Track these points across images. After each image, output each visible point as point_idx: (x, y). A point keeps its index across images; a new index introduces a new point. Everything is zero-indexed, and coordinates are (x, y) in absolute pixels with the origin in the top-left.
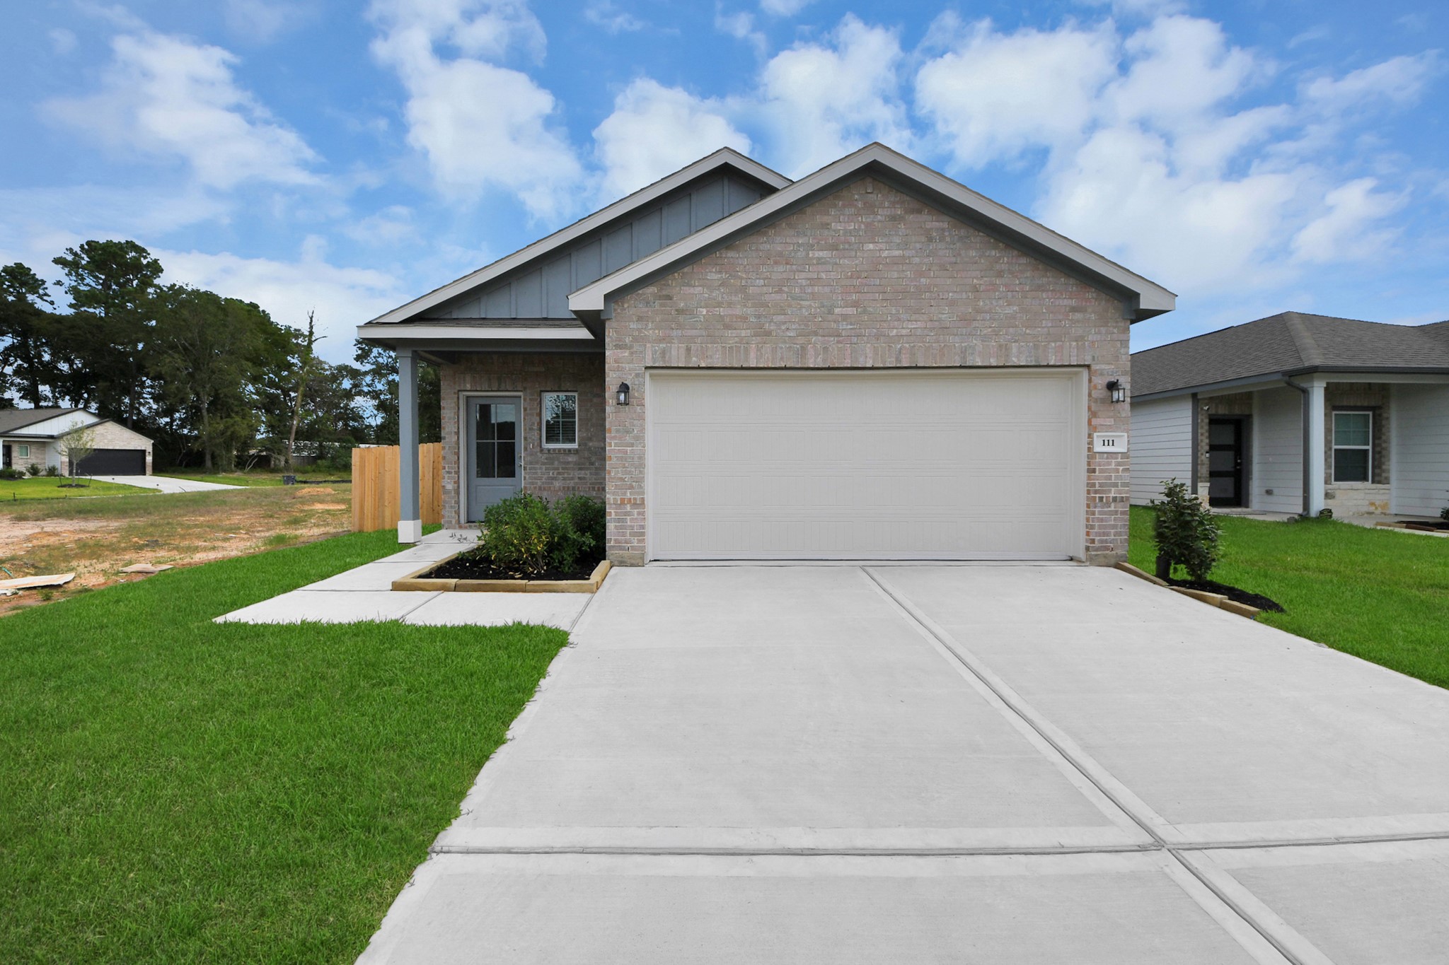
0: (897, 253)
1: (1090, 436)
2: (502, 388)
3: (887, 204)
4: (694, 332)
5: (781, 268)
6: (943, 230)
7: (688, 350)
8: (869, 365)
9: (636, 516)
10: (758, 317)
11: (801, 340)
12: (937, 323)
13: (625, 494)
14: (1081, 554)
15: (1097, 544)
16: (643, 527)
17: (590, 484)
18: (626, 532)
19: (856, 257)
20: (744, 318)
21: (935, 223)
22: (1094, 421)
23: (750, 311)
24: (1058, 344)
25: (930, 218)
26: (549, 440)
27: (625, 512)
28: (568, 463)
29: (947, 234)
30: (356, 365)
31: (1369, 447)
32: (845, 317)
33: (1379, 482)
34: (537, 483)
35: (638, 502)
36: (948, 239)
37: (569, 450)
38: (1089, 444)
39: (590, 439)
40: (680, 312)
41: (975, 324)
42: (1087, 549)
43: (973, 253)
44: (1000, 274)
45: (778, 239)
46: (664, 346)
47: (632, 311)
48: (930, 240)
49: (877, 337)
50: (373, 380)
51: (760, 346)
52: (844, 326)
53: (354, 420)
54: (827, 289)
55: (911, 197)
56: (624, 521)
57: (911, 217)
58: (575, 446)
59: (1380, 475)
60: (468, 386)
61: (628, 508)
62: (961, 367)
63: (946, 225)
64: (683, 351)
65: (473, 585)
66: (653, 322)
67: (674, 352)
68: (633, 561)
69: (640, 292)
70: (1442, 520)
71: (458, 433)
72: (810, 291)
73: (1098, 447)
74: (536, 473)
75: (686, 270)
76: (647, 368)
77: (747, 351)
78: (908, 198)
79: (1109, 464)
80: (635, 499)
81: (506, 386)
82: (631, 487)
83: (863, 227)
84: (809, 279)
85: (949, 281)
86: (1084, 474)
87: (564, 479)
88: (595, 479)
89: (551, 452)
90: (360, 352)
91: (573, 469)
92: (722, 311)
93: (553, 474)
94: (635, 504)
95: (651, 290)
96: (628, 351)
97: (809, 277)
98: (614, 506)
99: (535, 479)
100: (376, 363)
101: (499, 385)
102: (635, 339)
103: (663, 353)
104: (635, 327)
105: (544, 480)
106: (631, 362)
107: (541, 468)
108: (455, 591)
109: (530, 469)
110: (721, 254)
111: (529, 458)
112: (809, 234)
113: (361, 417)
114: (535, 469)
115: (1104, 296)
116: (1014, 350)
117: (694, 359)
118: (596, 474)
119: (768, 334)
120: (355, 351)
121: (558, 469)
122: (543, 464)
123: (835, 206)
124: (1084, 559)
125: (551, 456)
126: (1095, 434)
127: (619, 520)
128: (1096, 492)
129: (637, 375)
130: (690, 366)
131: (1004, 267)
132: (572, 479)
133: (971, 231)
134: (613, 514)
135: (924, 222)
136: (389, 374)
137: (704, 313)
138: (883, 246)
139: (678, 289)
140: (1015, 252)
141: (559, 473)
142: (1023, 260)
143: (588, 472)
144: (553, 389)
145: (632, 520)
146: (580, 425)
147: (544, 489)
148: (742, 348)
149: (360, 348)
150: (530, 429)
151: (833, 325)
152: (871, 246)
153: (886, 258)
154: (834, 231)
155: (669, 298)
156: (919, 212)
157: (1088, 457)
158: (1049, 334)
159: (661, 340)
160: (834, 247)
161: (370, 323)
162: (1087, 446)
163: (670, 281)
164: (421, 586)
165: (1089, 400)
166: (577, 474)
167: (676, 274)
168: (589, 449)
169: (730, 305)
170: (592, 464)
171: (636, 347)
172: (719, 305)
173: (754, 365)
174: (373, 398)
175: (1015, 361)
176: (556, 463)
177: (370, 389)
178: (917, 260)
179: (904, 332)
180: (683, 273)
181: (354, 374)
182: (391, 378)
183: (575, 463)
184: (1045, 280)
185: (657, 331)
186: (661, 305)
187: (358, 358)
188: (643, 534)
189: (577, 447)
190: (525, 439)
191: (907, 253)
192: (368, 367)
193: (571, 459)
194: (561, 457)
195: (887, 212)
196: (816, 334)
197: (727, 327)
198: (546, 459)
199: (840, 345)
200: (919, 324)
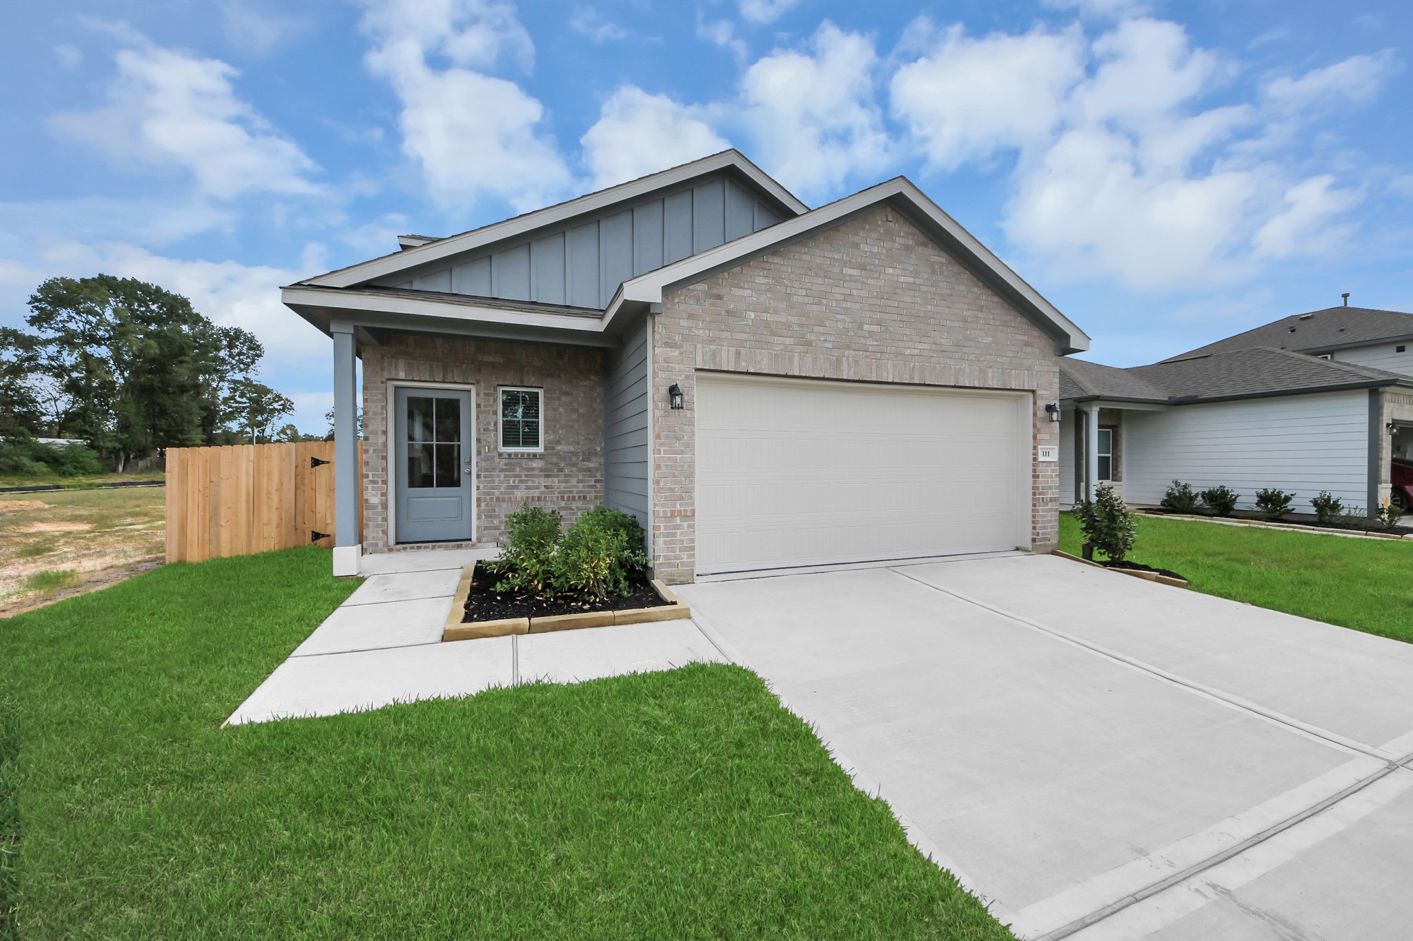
0: (910, 280)
1: (1035, 448)
2: (449, 378)
3: (902, 234)
4: (743, 336)
5: (820, 281)
6: (942, 264)
7: (738, 354)
8: (890, 380)
9: (686, 529)
10: (801, 325)
11: (836, 353)
12: (938, 346)
13: (675, 505)
14: (1029, 545)
15: (1040, 536)
16: (693, 541)
17: (559, 493)
18: (676, 547)
19: (879, 278)
20: (788, 326)
21: (938, 258)
22: (1039, 436)
23: (794, 319)
24: (1017, 371)
25: (932, 252)
26: (506, 443)
27: (675, 525)
28: (533, 469)
29: (945, 268)
30: (33, 331)
31: (1110, 455)
32: (871, 334)
33: (1116, 480)
34: (493, 494)
35: (688, 514)
36: (946, 273)
37: (535, 455)
38: (1034, 454)
39: (558, 442)
40: (729, 313)
41: (965, 350)
42: (1034, 540)
43: (963, 288)
44: (980, 309)
45: (818, 252)
46: (715, 347)
47: (683, 307)
48: (934, 272)
49: (897, 354)
50: (59, 352)
51: (802, 355)
52: (870, 342)
53: (21, 403)
54: (858, 306)
55: (919, 230)
56: (674, 535)
57: (920, 249)
58: (540, 449)
59: (1116, 475)
60: (402, 375)
61: (678, 520)
62: (955, 387)
63: (943, 260)
64: (732, 355)
65: (553, 623)
66: (703, 321)
67: (724, 355)
68: (682, 579)
69: (691, 287)
70: (1162, 507)
71: (385, 433)
72: (844, 306)
73: (1041, 458)
74: (493, 481)
75: (735, 270)
76: (697, 370)
77: (791, 359)
78: (918, 232)
79: (1047, 471)
80: (685, 511)
81: (453, 377)
82: (681, 498)
83: (884, 252)
84: (843, 294)
85: (947, 310)
86: (1031, 480)
87: (528, 488)
88: (565, 488)
89: (513, 457)
90: (36, 313)
91: (538, 476)
92: (769, 317)
93: (514, 482)
94: (686, 516)
95: (702, 287)
96: (678, 350)
97: (843, 292)
98: (663, 519)
99: (492, 488)
100: (64, 329)
101: (444, 377)
102: (685, 338)
103: (714, 355)
104: (685, 325)
105: (502, 490)
106: (681, 362)
107: (499, 476)
108: (529, 633)
109: (484, 477)
110: (768, 258)
111: (483, 464)
112: (842, 251)
113: (33, 401)
114: (491, 476)
115: (1044, 335)
116: (990, 375)
117: (743, 363)
118: (566, 482)
119: (809, 344)
120: (28, 312)
121: (520, 476)
122: (502, 470)
123: (863, 229)
124: (1031, 549)
125: (510, 461)
126: (1039, 447)
127: (668, 535)
128: (1040, 494)
129: (687, 377)
130: (740, 370)
131: (983, 303)
132: (538, 488)
133: (962, 268)
134: (662, 528)
135: (930, 255)
136: (85, 345)
137: (753, 317)
138: (899, 272)
139: (728, 289)
140: (990, 292)
141: (521, 481)
142: (996, 299)
143: (556, 480)
144: (514, 384)
145: (682, 534)
146: (546, 427)
147: (504, 500)
148: (787, 356)
149: (36, 307)
150: (484, 430)
151: (863, 341)
152: (891, 271)
153: (903, 283)
154: (863, 251)
155: (719, 297)
156: (925, 245)
157: (1034, 465)
158: (1011, 363)
159: (711, 341)
160: (863, 267)
161: (299, 284)
162: (1032, 456)
163: (720, 281)
164: (481, 631)
165: (1034, 420)
166: (543, 482)
167: (726, 274)
168: (558, 454)
169: (776, 312)
170: (561, 470)
171: (687, 347)
172: (766, 311)
173: (797, 374)
174: (57, 376)
175: (990, 384)
176: (518, 469)
177: (53, 363)
178: (924, 288)
179: (916, 352)
180: (733, 273)
181: (27, 343)
182: (88, 349)
183: (541, 470)
184: (1009, 317)
185: (707, 332)
186: (713, 305)
187: (33, 321)
188: (693, 548)
189: (542, 451)
190: (478, 440)
191: (919, 281)
192: (50, 334)
193: (537, 464)
194: (524, 462)
195: (902, 241)
196: (849, 348)
197: (773, 334)
198: (505, 465)
199: (868, 360)
200: (926, 346)
